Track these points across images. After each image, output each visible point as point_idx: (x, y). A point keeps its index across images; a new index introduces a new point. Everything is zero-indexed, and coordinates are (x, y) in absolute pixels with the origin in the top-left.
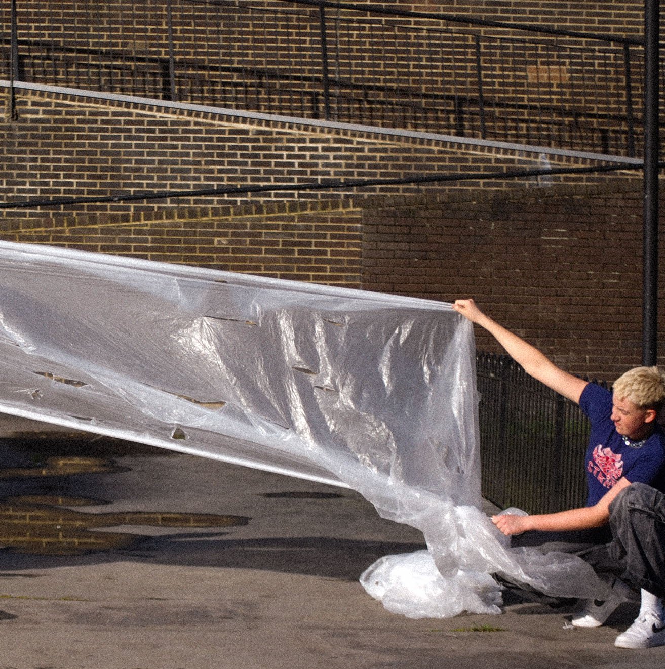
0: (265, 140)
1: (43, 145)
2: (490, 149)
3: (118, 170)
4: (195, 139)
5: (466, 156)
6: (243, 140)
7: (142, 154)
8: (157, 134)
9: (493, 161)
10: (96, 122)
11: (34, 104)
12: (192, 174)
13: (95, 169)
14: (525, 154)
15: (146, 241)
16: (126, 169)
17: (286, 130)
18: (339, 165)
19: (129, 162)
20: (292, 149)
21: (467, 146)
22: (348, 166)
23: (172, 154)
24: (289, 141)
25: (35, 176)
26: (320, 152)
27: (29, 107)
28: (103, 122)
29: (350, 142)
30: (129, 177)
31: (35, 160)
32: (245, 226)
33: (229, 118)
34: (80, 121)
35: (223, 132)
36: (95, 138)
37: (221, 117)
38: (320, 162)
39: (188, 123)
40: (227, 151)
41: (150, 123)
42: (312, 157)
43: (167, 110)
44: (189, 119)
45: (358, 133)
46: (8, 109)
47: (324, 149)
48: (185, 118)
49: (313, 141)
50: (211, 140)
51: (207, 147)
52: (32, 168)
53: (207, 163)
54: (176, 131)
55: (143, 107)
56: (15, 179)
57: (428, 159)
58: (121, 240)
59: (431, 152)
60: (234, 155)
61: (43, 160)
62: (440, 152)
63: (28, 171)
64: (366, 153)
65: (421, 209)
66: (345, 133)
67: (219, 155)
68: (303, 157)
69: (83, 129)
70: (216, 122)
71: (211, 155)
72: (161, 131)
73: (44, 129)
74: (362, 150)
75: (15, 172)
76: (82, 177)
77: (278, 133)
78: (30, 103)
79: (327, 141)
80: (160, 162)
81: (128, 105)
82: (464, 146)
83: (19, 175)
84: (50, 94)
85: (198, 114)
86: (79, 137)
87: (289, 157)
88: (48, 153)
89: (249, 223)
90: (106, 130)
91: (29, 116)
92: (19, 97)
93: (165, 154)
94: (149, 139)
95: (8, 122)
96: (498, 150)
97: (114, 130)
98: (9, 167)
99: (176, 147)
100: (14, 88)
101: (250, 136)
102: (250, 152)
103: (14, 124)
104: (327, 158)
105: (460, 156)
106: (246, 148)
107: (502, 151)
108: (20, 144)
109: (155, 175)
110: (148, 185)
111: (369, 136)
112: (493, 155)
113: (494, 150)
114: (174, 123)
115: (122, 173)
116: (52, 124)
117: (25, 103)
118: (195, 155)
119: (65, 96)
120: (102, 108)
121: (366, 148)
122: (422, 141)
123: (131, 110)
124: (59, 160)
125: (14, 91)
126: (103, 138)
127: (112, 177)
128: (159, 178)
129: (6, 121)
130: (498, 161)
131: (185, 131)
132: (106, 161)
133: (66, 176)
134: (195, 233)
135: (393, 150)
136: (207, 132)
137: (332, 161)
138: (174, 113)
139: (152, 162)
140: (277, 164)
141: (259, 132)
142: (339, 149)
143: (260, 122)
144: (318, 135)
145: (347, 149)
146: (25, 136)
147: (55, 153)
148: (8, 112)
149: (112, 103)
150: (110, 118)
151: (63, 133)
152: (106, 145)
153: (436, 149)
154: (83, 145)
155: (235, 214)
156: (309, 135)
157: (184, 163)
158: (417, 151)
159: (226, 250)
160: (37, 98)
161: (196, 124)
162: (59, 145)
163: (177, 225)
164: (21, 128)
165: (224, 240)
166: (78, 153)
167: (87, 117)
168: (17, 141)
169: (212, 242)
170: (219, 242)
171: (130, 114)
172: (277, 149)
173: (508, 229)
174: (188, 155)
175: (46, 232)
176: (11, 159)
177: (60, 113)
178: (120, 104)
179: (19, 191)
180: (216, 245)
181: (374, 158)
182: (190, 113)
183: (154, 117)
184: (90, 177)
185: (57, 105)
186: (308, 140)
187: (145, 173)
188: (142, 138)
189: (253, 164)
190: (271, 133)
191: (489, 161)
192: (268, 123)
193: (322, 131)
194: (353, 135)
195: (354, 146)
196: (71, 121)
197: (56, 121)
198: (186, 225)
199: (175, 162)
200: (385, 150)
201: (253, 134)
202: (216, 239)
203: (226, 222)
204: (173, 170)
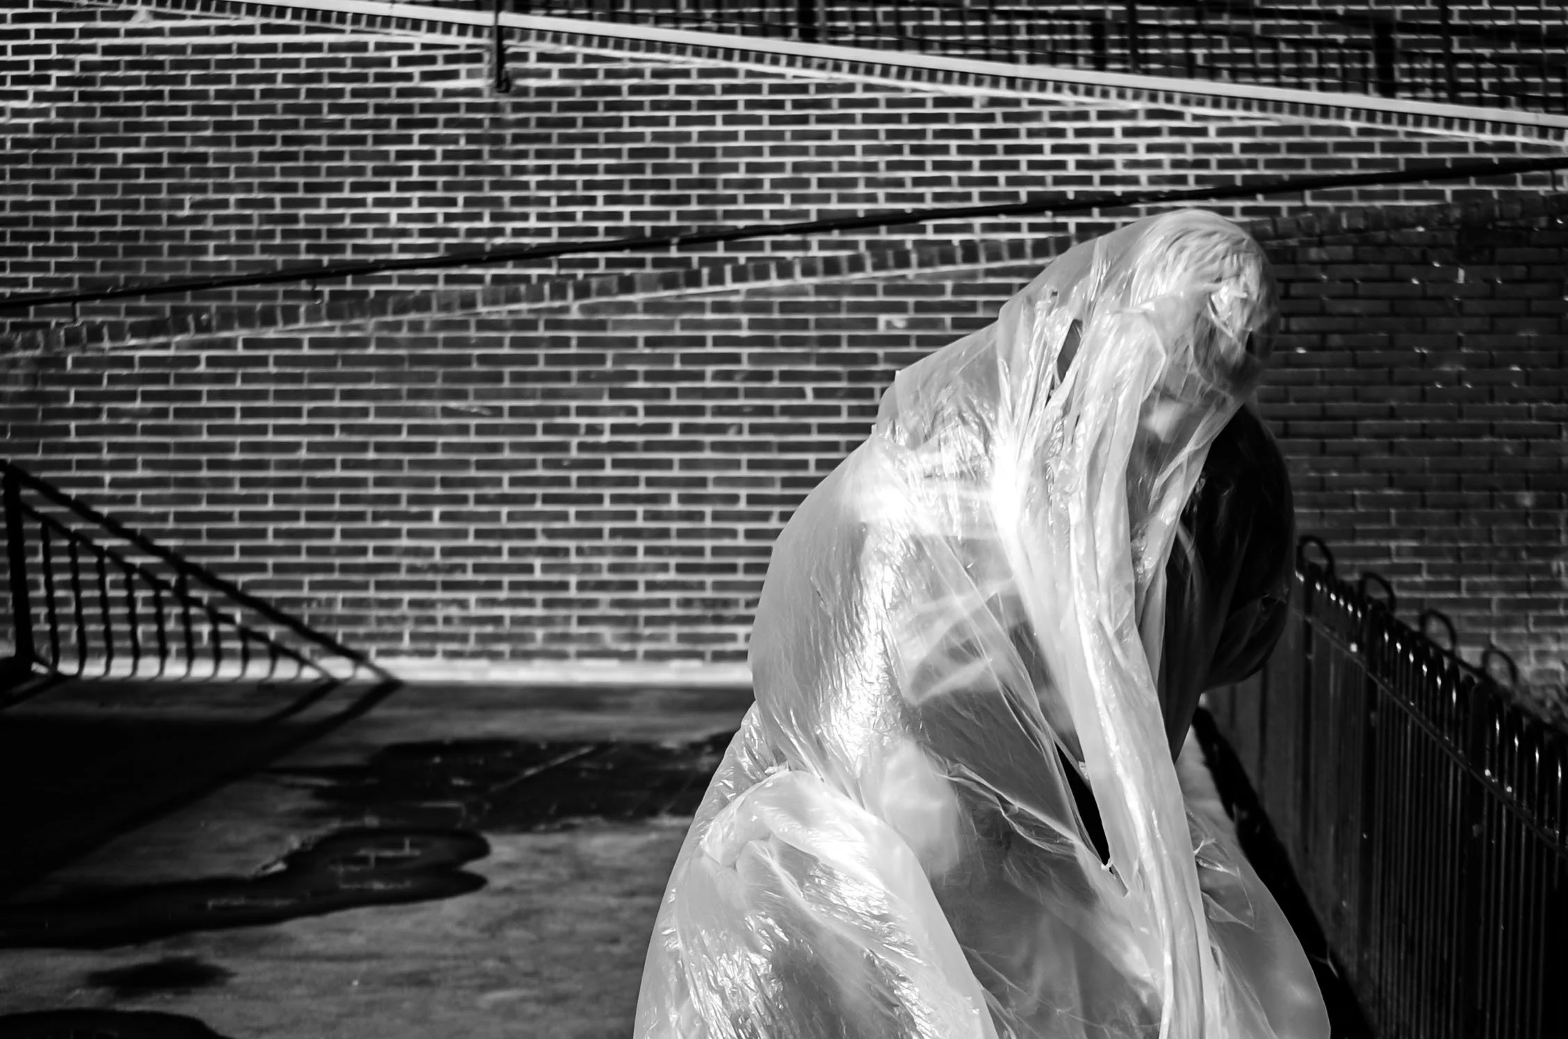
0: (1007, 117)
1: (564, 139)
2: (1464, 123)
3: (711, 184)
4: (867, 119)
5: (1417, 140)
6: (961, 118)
7: (758, 151)
8: (789, 111)
9: (1471, 148)
10: (664, 90)
11: (542, 57)
12: (861, 189)
13: (666, 184)
14: (1535, 130)
15: (736, 325)
16: (728, 184)
17: (1049, 95)
18: (1157, 164)
19: (734, 168)
20: (1061, 133)
21: (1418, 119)
22: (1176, 164)
23: (821, 151)
24: (1056, 117)
25: (545, 201)
26: (1118, 139)
27: (532, 64)
28: (681, 90)
29: (1178, 116)
30: (732, 199)
31: (545, 170)
32: (940, 290)
33: (932, 75)
34: (634, 90)
35: (920, 103)
36: (664, 121)
37: (917, 74)
38: (1119, 158)
39: (850, 87)
40: (929, 141)
41: (774, 89)
42: (1103, 149)
43: (807, 61)
44: (851, 78)
45: (1194, 98)
46: (491, 70)
47: (1127, 132)
48: (844, 77)
49: (1103, 115)
50: (896, 119)
51: (891, 134)
52: (541, 185)
53: (891, 166)
54: (825, 104)
55: (760, 57)
56: (508, 209)
57: (1340, 147)
58: (686, 325)
59: (1344, 131)
60: (945, 150)
61: (563, 170)
62: (1362, 132)
63: (533, 193)
64: (1212, 139)
65: (1310, 244)
66: (1169, 98)
67: (915, 150)
68: (1084, 149)
69: (639, 106)
70: (907, 84)
71: (898, 150)
72: (797, 104)
73: (563, 107)
74: (1203, 132)
75: (506, 195)
76: (639, 200)
77: (1032, 102)
78: (533, 57)
79: (1132, 115)
80: (797, 167)
81: (728, 53)
82: (1410, 119)
83: (516, 201)
84: (572, 38)
85: (869, 68)
86: (634, 121)
87: (1056, 149)
88: (570, 154)
89: (949, 284)
90: (686, 105)
91: (533, 83)
92: (513, 46)
93: (804, 151)
94: (774, 120)
95: (491, 96)
96: (1480, 125)
97: (703, 105)
98: (495, 186)
99: (826, 135)
100: (500, 28)
101: (976, 109)
102: (977, 141)
103: (505, 100)
104: (1133, 149)
105: (1402, 138)
106: (968, 134)
107: (1488, 126)
108: (517, 139)
109: (787, 193)
110: (775, 214)
111: (1216, 101)
112: (1471, 136)
113: (1472, 125)
114: (821, 88)
115: (721, 191)
116: (578, 98)
117: (523, 57)
118: (867, 150)
119: (603, 41)
120: (676, 61)
121: (1212, 127)
122: (1325, 110)
123: (736, 64)
124: (593, 169)
125: (501, 33)
126: (681, 121)
127: (702, 200)
128: (796, 199)
129: (486, 93)
130: (1480, 146)
131: (844, 103)
132: (687, 168)
133: (609, 200)
134: (837, 307)
135: (1268, 131)
136: (891, 103)
137: (1142, 155)
138: (822, 67)
139: (780, 167)
140: (1032, 165)
141: (994, 102)
142: (1156, 132)
143: (995, 81)
144: (1114, 104)
145: (1174, 131)
146: (524, 123)
147: (587, 154)
148: (490, 76)
149: (697, 51)
150: (694, 81)
151: (601, 113)
152: (687, 137)
153: (1353, 125)
154: (640, 137)
155: (922, 264)
156: (1094, 104)
157: (845, 167)
158: (1316, 130)
159: (903, 340)
160: (548, 47)
161: (868, 88)
162: (593, 138)
163: (801, 291)
164: (517, 107)
165: (899, 320)
166: (633, 153)
167: (648, 81)
168: (509, 132)
169: (873, 324)
170: (889, 325)
171: (732, 73)
172: (1031, 133)
173: (1492, 282)
174: (851, 150)
175: (531, 311)
176: (498, 170)
177: (592, 74)
178: (712, 52)
179: (517, 232)
180: (882, 330)
181: (1228, 148)
182: (854, 67)
183: (781, 76)
184: (656, 200)
185: (588, 58)
186: (1093, 115)
187: (767, 189)
188: (758, 120)
189: (985, 166)
190: (1016, 102)
191: (1462, 147)
192: (1012, 82)
193: (1121, 95)
194: (1185, 102)
195: (1188, 123)
196: (616, 90)
197: (587, 91)
198: (820, 290)
199: (826, 167)
200: (1250, 131)
201: (983, 106)
202: (882, 318)
203: (901, 282)
204: (822, 183)
